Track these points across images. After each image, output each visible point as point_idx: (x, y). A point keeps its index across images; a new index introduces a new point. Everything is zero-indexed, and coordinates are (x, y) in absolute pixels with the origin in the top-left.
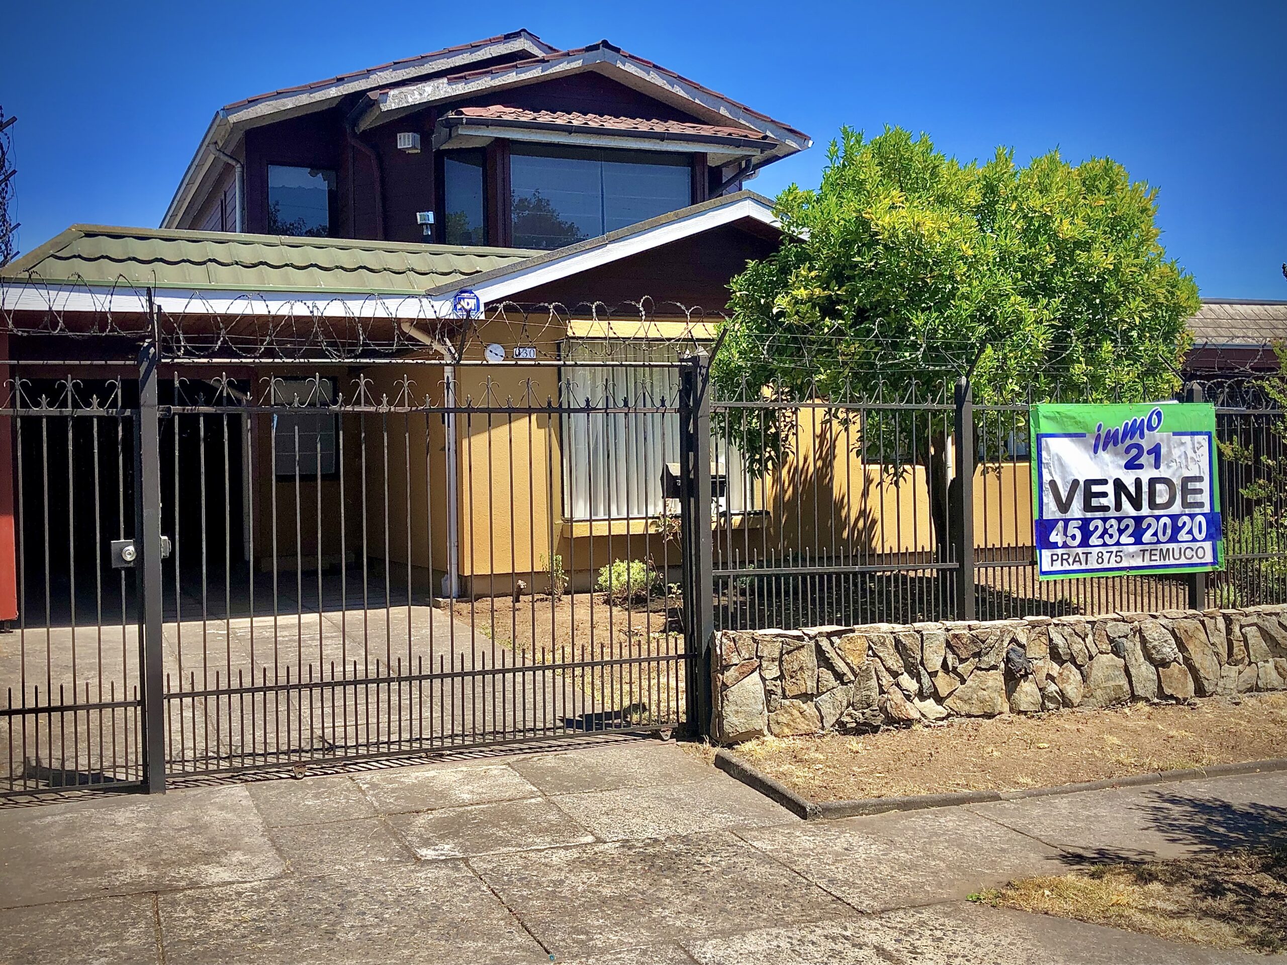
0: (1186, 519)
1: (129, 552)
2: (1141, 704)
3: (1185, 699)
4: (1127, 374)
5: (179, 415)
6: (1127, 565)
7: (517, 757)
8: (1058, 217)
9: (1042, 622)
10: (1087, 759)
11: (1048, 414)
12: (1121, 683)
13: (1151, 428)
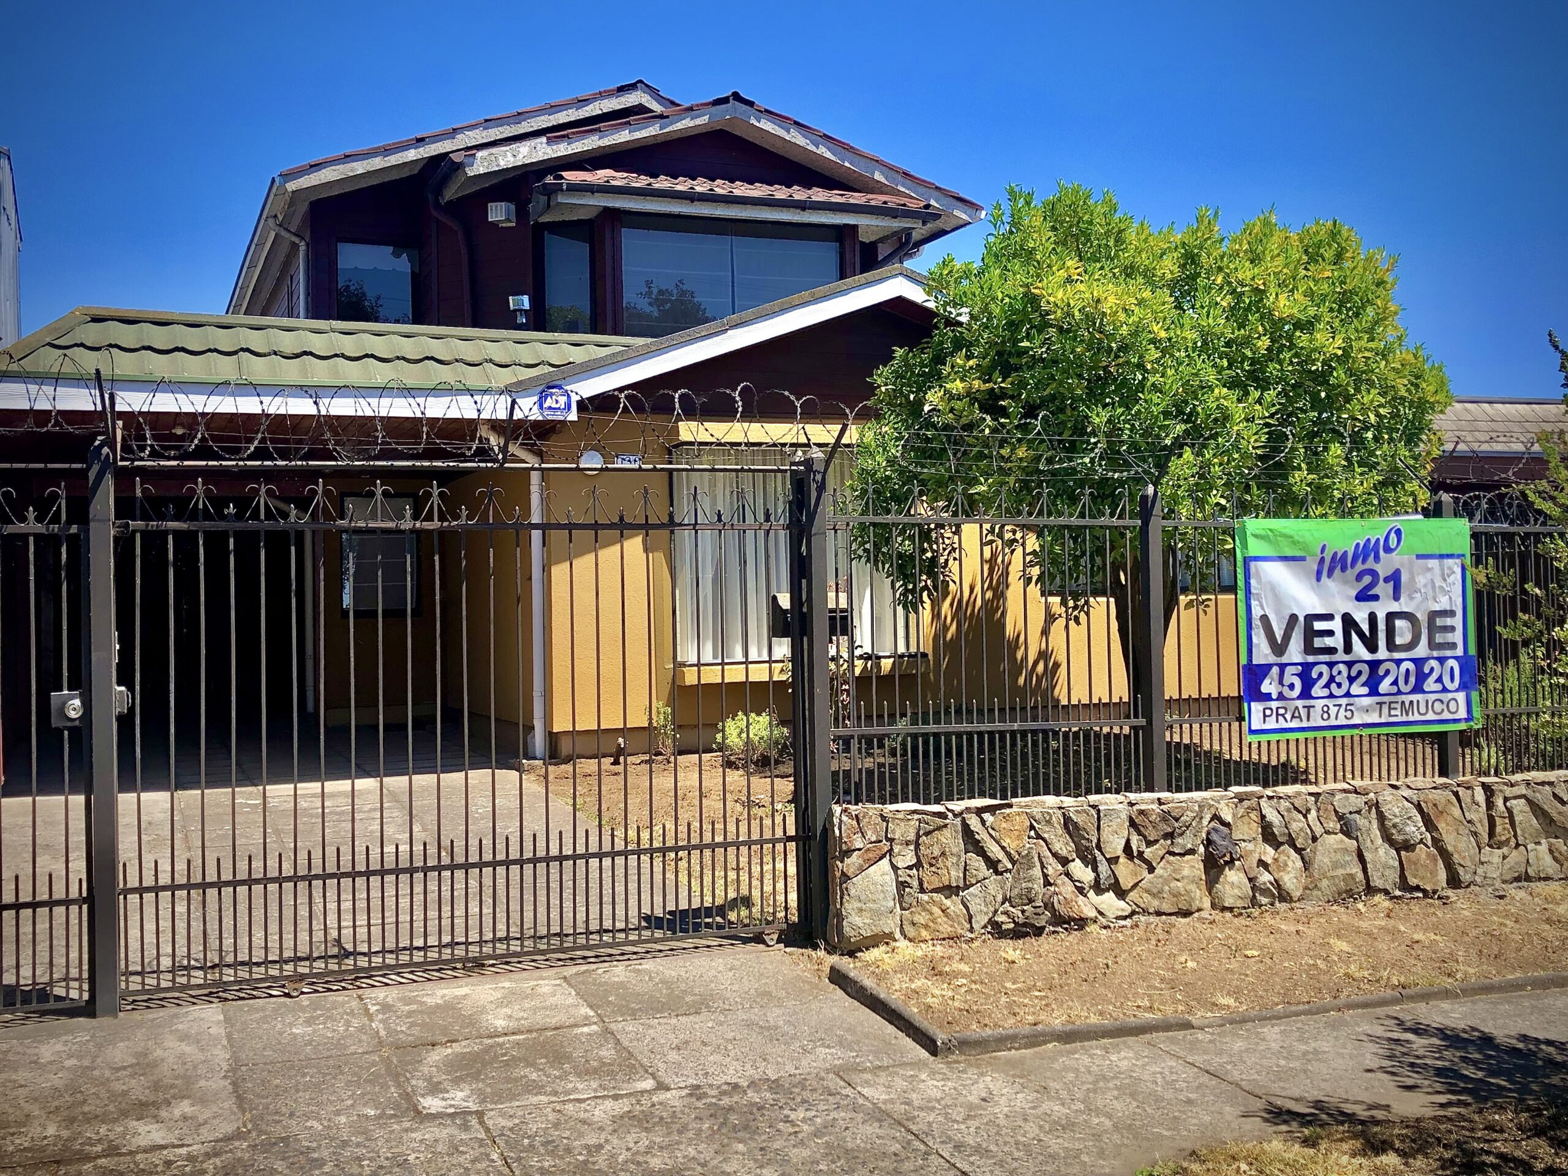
0: (1434, 663)
1: (74, 707)
2: (1379, 898)
3: (1435, 892)
4: (1361, 484)
5: (143, 532)
6: (1360, 722)
7: (578, 968)
8: (1273, 290)
9: (1252, 794)
10: (1307, 972)
11: (1258, 532)
12: (1354, 871)
13: (1388, 550)
